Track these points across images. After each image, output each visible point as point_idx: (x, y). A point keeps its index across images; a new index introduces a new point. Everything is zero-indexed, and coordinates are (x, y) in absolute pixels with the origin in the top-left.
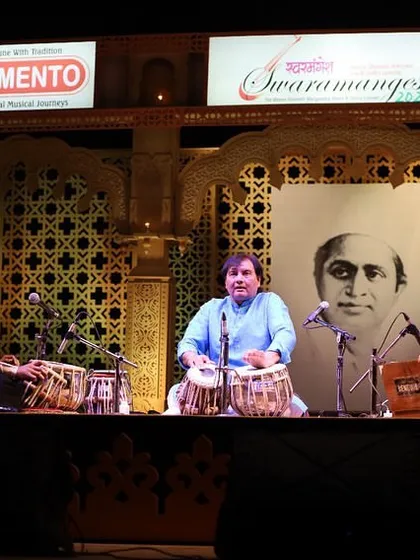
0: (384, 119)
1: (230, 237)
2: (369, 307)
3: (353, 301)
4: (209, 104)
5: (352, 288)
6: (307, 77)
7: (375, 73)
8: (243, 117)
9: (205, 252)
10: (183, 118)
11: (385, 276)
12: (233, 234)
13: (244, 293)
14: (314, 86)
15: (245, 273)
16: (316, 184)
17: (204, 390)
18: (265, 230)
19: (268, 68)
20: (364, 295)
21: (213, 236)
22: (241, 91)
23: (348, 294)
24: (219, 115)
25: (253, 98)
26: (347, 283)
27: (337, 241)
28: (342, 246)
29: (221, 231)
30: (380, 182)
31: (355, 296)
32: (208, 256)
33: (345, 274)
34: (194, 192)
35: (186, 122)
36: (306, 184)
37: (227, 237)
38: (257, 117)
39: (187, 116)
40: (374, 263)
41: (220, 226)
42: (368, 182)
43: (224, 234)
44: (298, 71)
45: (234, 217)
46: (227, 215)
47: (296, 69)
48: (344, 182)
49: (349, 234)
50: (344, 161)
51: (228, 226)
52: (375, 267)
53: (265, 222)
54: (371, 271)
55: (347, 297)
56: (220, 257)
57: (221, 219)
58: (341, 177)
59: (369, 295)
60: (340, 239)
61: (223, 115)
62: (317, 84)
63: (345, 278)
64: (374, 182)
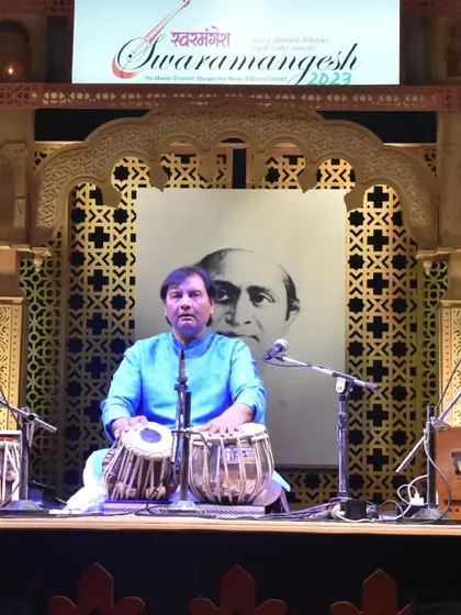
0: (292, 106)
1: (86, 251)
2: (254, 337)
3: (235, 330)
4: (74, 82)
5: (233, 314)
6: (197, 52)
7: (283, 48)
8: (118, 99)
9: (54, 268)
10: (41, 97)
11: (274, 301)
12: (89, 248)
13: (192, 322)
14: (207, 62)
15: (193, 294)
16: (191, 189)
17: (146, 462)
18: (128, 243)
19: (148, 39)
20: (248, 323)
21: (65, 250)
22: (114, 66)
23: (228, 322)
24: (87, 96)
25: (130, 75)
26: (227, 308)
27: (216, 258)
28: (222, 263)
29: (74, 243)
30: (267, 187)
31: (238, 325)
32: (59, 274)
33: (225, 297)
34: (54, 191)
35: (46, 102)
36: (178, 188)
37: (81, 250)
38: (136, 100)
39: (47, 95)
40: (261, 285)
41: (73, 237)
42: (253, 187)
43: (78, 247)
44: (186, 44)
45: (89, 227)
46: (81, 225)
47: (184, 41)
48: (224, 187)
49: (230, 250)
50: (225, 162)
51: (83, 237)
52: (262, 290)
53: (128, 233)
54: (257, 294)
55: (228, 325)
56: (72, 275)
57: (74, 228)
58: (222, 180)
59: (254, 323)
60: (219, 255)
61: (92, 96)
62: (210, 60)
63: (225, 302)
64: (260, 187)
